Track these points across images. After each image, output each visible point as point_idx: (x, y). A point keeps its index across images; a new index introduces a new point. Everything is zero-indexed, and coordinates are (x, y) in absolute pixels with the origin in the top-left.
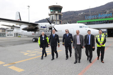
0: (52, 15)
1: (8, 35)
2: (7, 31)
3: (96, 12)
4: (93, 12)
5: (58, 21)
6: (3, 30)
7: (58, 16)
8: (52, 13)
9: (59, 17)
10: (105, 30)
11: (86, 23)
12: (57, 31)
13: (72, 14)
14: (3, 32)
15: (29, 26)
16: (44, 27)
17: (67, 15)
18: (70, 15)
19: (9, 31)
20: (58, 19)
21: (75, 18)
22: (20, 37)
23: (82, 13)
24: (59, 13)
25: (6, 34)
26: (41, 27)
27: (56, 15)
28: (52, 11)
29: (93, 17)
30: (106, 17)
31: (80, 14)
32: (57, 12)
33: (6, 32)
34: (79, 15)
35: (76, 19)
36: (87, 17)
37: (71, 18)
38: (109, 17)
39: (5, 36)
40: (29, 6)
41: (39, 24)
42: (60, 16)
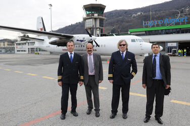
0: (89, 20)
1: (18, 51)
2: (17, 44)
3: (165, 10)
4: (160, 10)
5: (98, 29)
6: (9, 43)
7: (98, 22)
8: (89, 16)
9: (100, 23)
10: (175, 45)
11: (144, 33)
12: (99, 46)
13: (120, 16)
14: (11, 46)
15: (60, 39)
16: (82, 41)
17: (113, 16)
18: (118, 17)
19: (19, 44)
20: (98, 25)
21: (127, 22)
22: (39, 54)
23: (139, 13)
24: (100, 17)
25: (16, 50)
26: (77, 40)
27: (96, 19)
28: (88, 12)
29: (156, 24)
30: (177, 24)
31: (135, 15)
32: (96, 15)
33: (15, 46)
34: (134, 17)
35: (127, 24)
36: (145, 24)
37: (119, 22)
38: (183, 23)
39: (14, 53)
40: (51, 5)
41: (74, 35)
42: (101, 21)
